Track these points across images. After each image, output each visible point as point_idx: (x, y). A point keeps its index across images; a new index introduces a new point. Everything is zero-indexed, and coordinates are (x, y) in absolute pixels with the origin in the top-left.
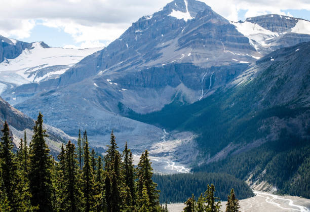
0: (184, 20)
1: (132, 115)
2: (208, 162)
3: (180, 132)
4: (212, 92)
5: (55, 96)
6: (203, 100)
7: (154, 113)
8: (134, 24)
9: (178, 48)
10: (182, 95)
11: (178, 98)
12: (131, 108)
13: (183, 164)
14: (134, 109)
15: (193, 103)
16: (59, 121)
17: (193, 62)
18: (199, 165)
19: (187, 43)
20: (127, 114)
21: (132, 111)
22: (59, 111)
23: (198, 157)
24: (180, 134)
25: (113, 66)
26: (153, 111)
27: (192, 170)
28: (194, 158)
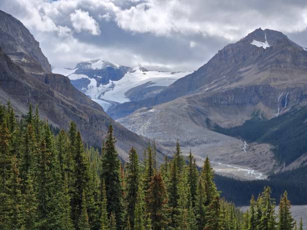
0: (264, 47)
1: (218, 129)
2: (283, 171)
3: (259, 143)
4: (288, 110)
5: (152, 113)
6: (279, 117)
7: (236, 128)
8: (220, 52)
9: (258, 71)
10: (260, 113)
11: (257, 115)
12: (217, 123)
13: (261, 171)
14: (219, 124)
15: (270, 119)
16: (156, 134)
17: (270, 84)
18: (275, 173)
19: (266, 67)
20: (214, 129)
21: (218, 125)
22: (156, 125)
23: (275, 166)
24: (259, 146)
25: (202, 87)
26: (236, 125)
27: (269, 177)
28: (271, 167)
